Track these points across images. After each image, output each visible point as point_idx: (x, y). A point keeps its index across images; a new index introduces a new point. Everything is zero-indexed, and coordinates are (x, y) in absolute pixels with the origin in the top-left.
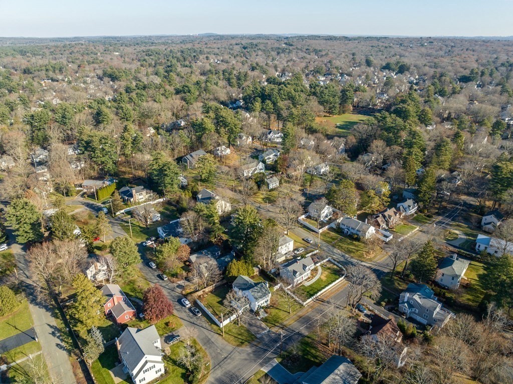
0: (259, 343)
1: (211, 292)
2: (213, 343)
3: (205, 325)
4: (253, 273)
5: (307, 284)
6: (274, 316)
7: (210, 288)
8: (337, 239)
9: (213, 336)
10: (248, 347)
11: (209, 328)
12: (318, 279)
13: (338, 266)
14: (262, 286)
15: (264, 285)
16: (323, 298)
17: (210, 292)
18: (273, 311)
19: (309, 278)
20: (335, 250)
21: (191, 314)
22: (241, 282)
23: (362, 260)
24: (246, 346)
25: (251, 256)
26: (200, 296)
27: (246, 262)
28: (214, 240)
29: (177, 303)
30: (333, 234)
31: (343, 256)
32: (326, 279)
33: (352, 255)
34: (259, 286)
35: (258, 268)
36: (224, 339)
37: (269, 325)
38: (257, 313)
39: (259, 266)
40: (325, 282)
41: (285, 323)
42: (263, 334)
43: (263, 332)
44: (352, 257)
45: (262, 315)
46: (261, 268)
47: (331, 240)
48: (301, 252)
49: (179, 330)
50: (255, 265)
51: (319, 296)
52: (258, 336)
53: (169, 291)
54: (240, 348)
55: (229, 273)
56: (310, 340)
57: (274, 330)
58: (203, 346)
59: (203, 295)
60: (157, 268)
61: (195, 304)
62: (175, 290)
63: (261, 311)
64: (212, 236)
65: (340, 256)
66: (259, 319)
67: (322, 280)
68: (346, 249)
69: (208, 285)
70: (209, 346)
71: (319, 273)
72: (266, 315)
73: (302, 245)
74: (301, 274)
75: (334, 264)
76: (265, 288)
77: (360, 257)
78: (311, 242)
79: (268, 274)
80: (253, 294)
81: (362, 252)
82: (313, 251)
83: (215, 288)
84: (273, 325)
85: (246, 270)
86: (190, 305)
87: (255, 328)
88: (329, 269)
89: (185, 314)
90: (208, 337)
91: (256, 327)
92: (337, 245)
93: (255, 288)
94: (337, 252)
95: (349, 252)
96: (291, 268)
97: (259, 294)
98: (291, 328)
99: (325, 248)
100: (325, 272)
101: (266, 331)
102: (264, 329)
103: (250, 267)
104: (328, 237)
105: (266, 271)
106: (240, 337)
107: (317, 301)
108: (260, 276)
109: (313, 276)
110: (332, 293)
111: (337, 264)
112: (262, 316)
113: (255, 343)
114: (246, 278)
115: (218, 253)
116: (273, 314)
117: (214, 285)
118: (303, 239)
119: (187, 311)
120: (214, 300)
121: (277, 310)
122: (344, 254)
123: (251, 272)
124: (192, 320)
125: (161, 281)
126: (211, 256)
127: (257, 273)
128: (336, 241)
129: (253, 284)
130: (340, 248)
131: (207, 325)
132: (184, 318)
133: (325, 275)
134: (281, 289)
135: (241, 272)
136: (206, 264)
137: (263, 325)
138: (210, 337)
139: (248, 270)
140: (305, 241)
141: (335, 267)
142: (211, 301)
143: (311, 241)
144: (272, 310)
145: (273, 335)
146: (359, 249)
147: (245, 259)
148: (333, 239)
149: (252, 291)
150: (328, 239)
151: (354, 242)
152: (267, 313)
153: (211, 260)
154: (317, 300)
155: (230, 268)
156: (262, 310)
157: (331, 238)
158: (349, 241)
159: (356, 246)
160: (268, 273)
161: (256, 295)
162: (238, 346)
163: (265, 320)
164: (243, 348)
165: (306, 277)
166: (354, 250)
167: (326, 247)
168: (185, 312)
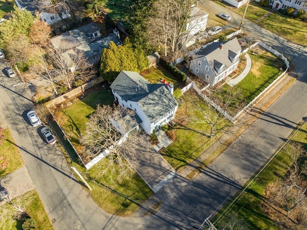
0: (158, 204)
1: (79, 97)
2: (70, 205)
3: (60, 163)
4: (147, 65)
5: (233, 82)
6: (184, 143)
7: (78, 91)
8: (263, 15)
9: (71, 190)
10: (137, 214)
11: (67, 171)
12: (248, 75)
13: (272, 54)
14: (162, 92)
15: (166, 89)
16: (260, 106)
17: (77, 97)
18: (181, 134)
19: (234, 73)
20: (264, 31)
21: (40, 140)
22: (124, 83)
23: (304, 45)
24: (133, 211)
25: (142, 36)
26: (58, 106)
27: (134, 47)
28: (92, 16)
29: (21, 118)
30: (256, 9)
31: (276, 38)
32: (260, 73)
33: (289, 37)
34: (157, 92)
35: (155, 56)
36: (90, 195)
37: (175, 162)
38: (154, 140)
39: (157, 53)
40: (259, 79)
41: (204, 157)
42: (164, 182)
43: (165, 179)
44: (289, 41)
45: (164, 142)
46: (159, 56)
47: (256, 17)
48: (218, 32)
49: (12, 175)
50: (151, 52)
51: (255, 103)
52: (156, 188)
53: (15, 95)
54: (122, 218)
55: (105, 68)
56: (253, 199)
57: (185, 172)
58: (51, 212)
59: (65, 104)
60: (5, 58)
61: (50, 119)
62: (23, 94)
63: (161, 136)
64: (89, 10)
65: (272, 39)
66: (157, 149)
67: (254, 76)
68: (278, 29)
69: (74, 87)
70: (61, 213)
71: (247, 64)
72: (170, 142)
73: (218, 23)
74: (226, 67)
75: (267, 51)
76: (169, 96)
77: (301, 40)
78: (229, 19)
79: (171, 67)
80: (145, 108)
81: (302, 33)
82: (234, 32)
83: (86, 90)
84: (182, 163)
85: (135, 61)
86: (39, 123)
87: (150, 169)
88: (261, 57)
89: (29, 140)
90: (61, 190)
91: (152, 167)
92: (266, 24)
93: (150, 96)
94: (267, 33)
95: (284, 33)
96: (210, 57)
97: (157, 108)
98: (214, 168)
99: (249, 28)
100: (257, 63)
101: (170, 177)
102: (166, 172)
103: (142, 56)
104: (252, 13)
105: (168, 61)
106: (121, 190)
107: (252, 113)
108: (158, 68)
109: (240, 70)
110: (272, 98)
111: (273, 51)
112: (161, 145)
113: (150, 206)
114: (134, 75)
115: (96, 34)
116: (181, 140)
117: (83, 86)
118: (217, 16)
119: (35, 133)
120: (82, 111)
121: (187, 133)
122: (277, 36)
123: (143, 64)
124: (39, 153)
125: (6, 79)
126: (84, 38)
127: (154, 64)
128: (262, 18)
129: (146, 87)
130: (270, 27)
131: (65, 164)
132: (27, 149)
133: (257, 68)
134: (192, 91)
135: (125, 64)
136: (72, 52)
137: (165, 163)
138: (66, 191)
139: (138, 60)
140: (221, 18)
141: (269, 54)
142: (77, 115)
143: (228, 17)
144: (179, 131)
145: (184, 184)
146: (297, 29)
147: (132, 41)
148: (260, 16)
149: (144, 104)
150: (251, 15)
151: (289, 20)
152: (170, 137)
153: (81, 44)
154: (252, 110)
155: (106, 58)
156: (162, 133)
157: (256, 14)
158: (281, 18)
159: (291, 25)
160: (171, 64)
161: (152, 110)
162: (118, 212)
163: (168, 153)
164: (127, 219)
165: (231, 72)
166: (290, 31)
167: (251, 25)
168: (31, 135)
